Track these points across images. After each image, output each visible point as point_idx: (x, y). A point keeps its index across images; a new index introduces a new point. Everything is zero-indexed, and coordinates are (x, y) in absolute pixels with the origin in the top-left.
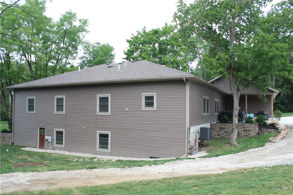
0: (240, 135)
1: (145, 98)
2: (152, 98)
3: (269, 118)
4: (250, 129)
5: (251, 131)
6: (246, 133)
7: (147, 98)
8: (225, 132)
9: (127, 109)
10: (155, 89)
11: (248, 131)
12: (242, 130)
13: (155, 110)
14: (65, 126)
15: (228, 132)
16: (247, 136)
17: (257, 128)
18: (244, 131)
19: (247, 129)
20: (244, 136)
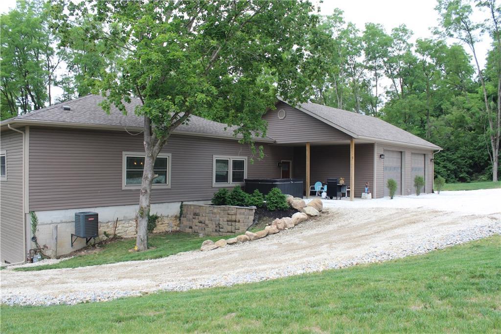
0: (221, 230)
3: (363, 193)
4: (238, 217)
5: (239, 221)
6: (232, 225)
8: (199, 223)
11: (235, 221)
12: (225, 219)
15: (203, 222)
16: (232, 232)
17: (252, 218)
18: (228, 221)
19: (234, 218)
20: (228, 232)
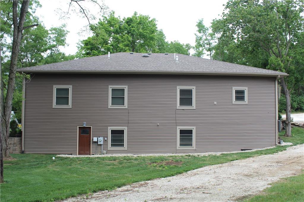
1: (235, 92)
2: (242, 92)
7: (237, 92)
9: (215, 103)
10: (245, 83)
13: (246, 104)
14: (128, 124)
